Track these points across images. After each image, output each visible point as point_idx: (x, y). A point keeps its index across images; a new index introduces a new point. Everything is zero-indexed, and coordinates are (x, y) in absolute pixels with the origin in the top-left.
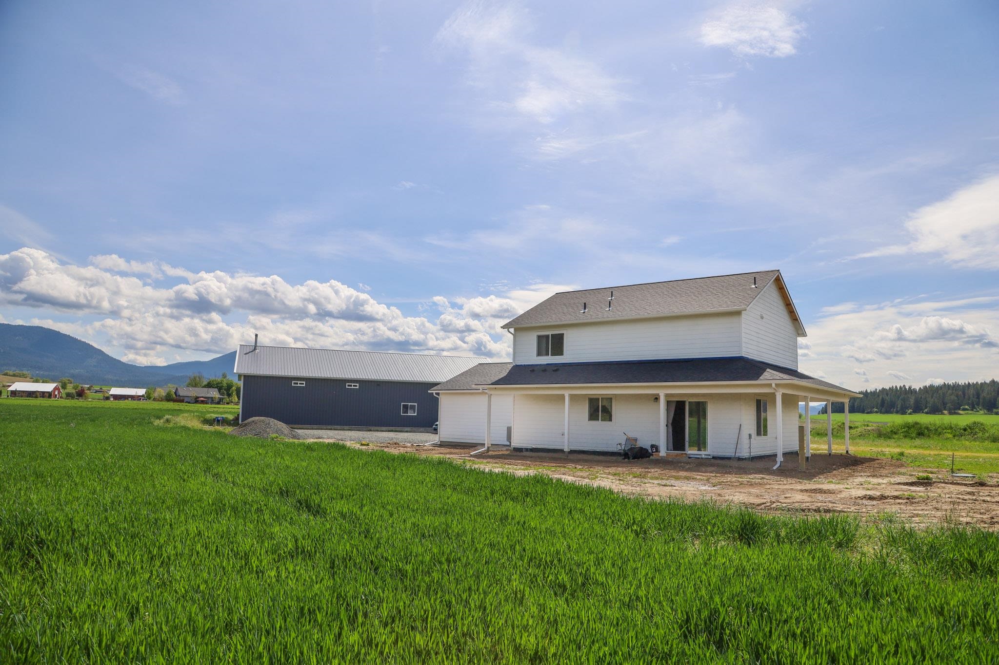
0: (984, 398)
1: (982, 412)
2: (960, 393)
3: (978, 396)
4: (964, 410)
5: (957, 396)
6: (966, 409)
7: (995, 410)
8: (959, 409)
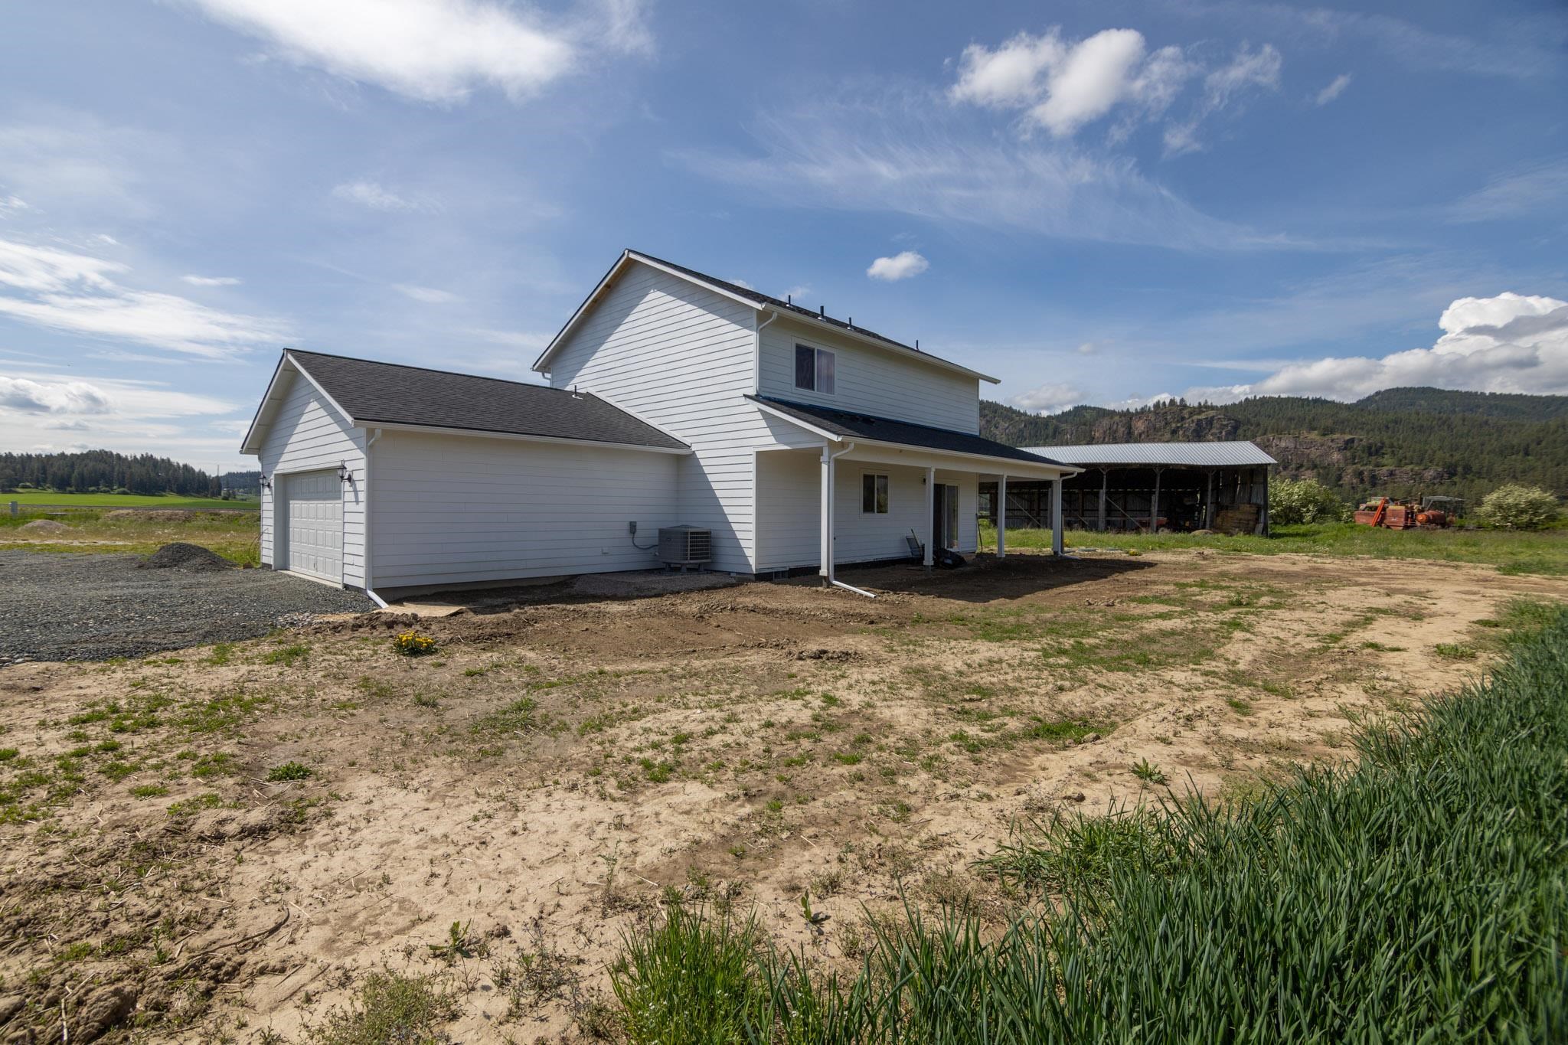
0: (55, 474)
1: (50, 491)
2: (18, 466)
3: (44, 470)
4: (24, 487)
5: (14, 470)
6: (29, 487)
7: (69, 489)
8: (17, 486)
